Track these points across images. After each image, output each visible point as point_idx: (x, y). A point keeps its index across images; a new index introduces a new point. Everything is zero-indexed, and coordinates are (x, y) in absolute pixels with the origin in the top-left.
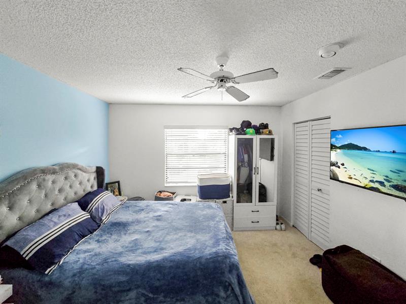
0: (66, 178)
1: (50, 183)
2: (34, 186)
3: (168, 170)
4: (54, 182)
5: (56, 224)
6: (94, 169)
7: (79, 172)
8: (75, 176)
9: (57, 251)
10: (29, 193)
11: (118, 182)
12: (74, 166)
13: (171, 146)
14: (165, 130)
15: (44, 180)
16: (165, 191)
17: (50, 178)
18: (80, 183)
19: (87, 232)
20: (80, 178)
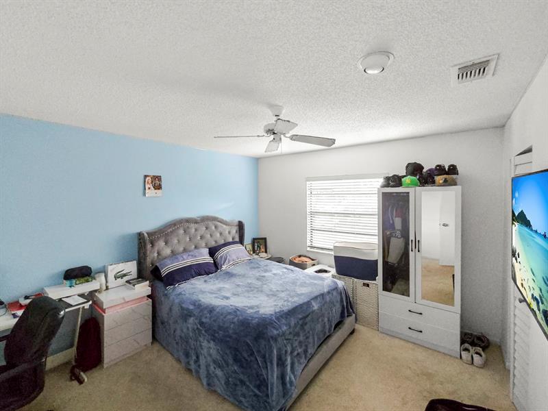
0: (207, 228)
1: (194, 230)
2: (181, 231)
3: (313, 231)
4: (196, 230)
5: (184, 260)
6: (237, 223)
7: (219, 224)
8: (216, 227)
9: (177, 278)
10: (177, 236)
11: (265, 239)
12: (214, 219)
13: (315, 203)
14: (308, 183)
15: (188, 227)
16: (305, 256)
17: (193, 227)
18: (221, 234)
19: (203, 272)
20: (220, 229)
